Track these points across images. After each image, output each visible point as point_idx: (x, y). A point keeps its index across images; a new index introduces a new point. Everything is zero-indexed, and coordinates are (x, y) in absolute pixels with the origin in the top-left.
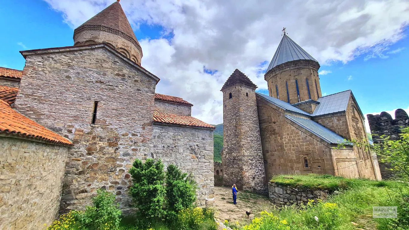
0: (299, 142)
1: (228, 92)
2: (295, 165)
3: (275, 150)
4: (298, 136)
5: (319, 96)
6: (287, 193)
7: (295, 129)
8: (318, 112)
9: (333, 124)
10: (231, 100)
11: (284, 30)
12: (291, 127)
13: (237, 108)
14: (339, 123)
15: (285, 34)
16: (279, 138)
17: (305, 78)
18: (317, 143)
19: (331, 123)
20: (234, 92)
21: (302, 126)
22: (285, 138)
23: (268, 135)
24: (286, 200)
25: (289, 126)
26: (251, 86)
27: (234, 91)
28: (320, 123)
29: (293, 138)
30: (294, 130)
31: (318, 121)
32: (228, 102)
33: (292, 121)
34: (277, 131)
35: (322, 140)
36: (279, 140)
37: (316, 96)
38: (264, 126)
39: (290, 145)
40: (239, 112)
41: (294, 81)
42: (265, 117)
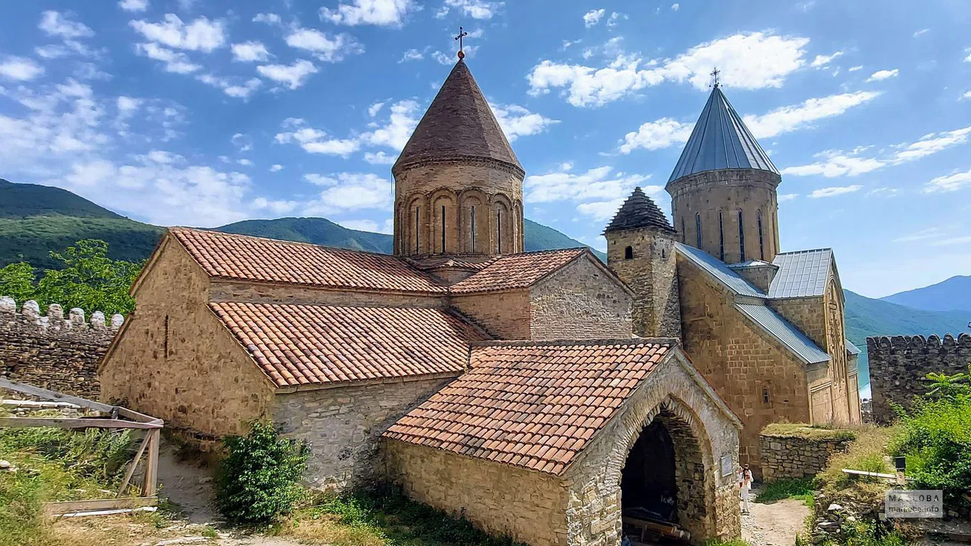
0: (756, 358)
1: (623, 243)
2: (746, 398)
3: (709, 370)
4: (756, 347)
5: (777, 250)
6: (786, 448)
7: (751, 333)
8: (777, 290)
9: (801, 316)
10: (631, 262)
11: (715, 73)
12: (744, 328)
13: (646, 283)
14: (812, 316)
15: (716, 86)
16: (719, 347)
17: (756, 209)
18: (786, 362)
19: (799, 315)
20: (638, 247)
21: (765, 330)
22: (731, 348)
23: (696, 339)
24: (785, 458)
25: (740, 325)
26: (669, 234)
27: (638, 244)
28: (780, 312)
29: (745, 349)
30: (748, 335)
31: (777, 309)
32: (622, 267)
33: (746, 318)
34: (714, 332)
35: (794, 358)
36: (719, 351)
37: (772, 249)
38: (689, 319)
39: (740, 364)
40: (650, 294)
41: (736, 213)
42: (693, 303)
